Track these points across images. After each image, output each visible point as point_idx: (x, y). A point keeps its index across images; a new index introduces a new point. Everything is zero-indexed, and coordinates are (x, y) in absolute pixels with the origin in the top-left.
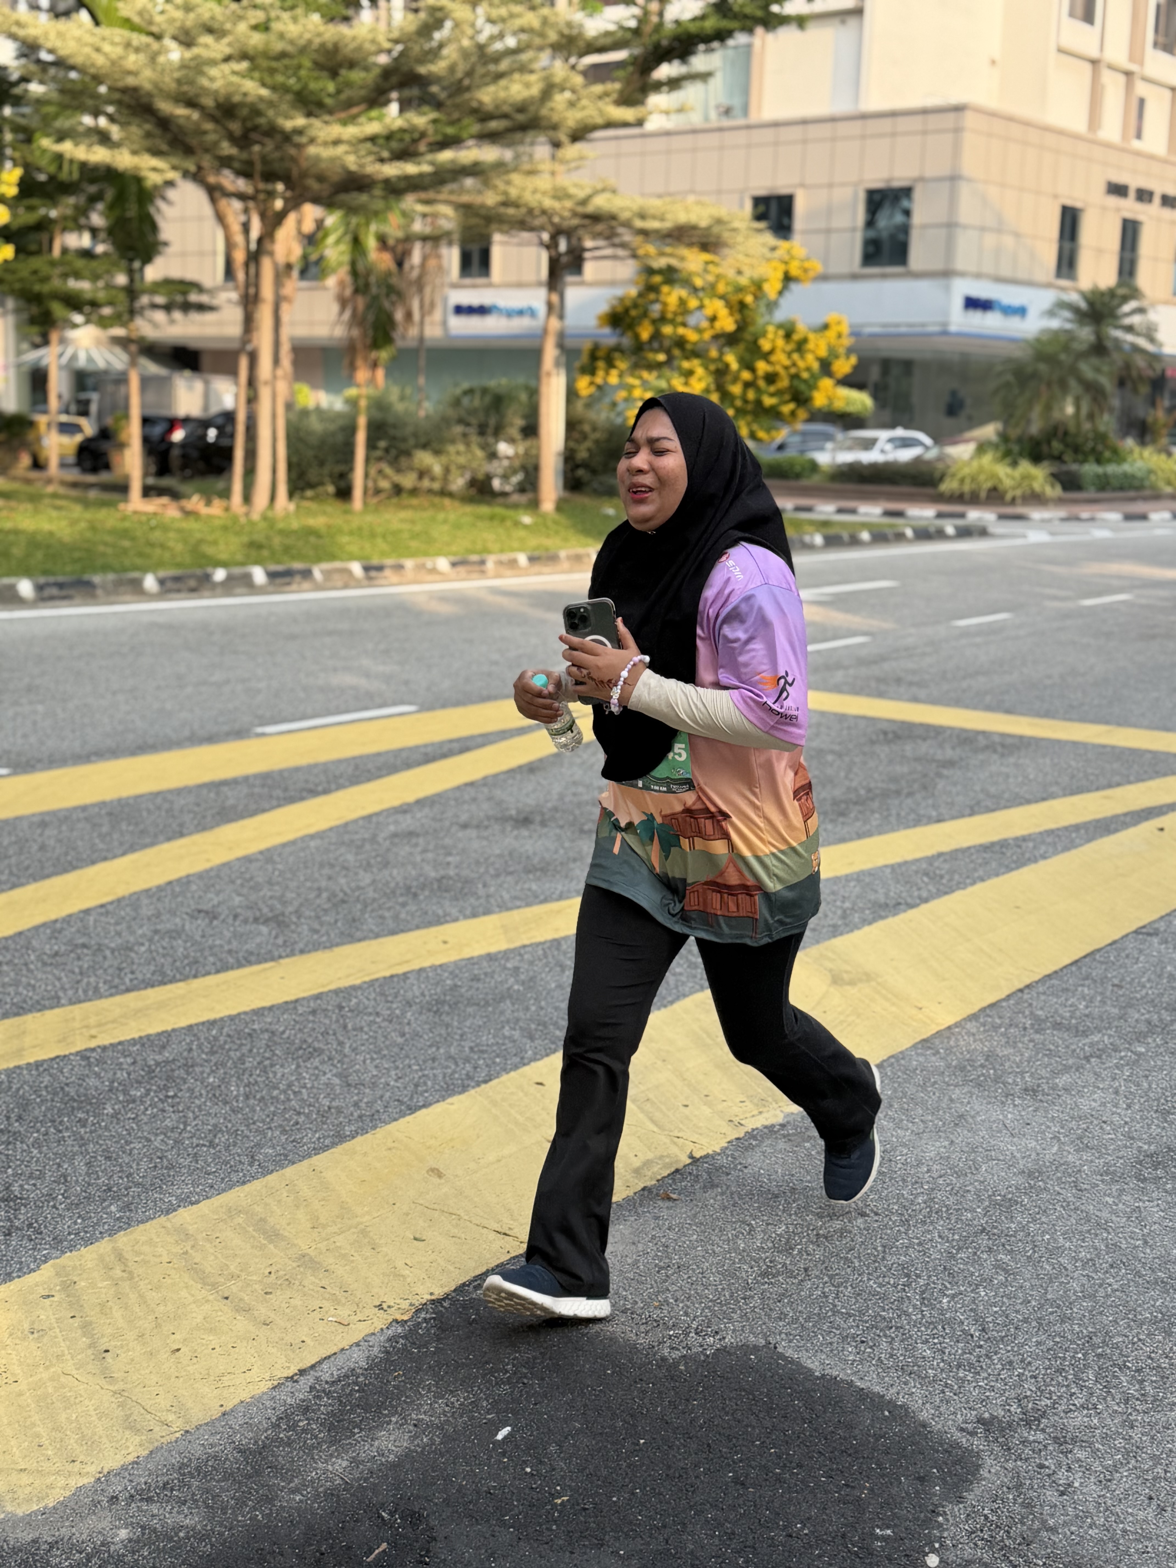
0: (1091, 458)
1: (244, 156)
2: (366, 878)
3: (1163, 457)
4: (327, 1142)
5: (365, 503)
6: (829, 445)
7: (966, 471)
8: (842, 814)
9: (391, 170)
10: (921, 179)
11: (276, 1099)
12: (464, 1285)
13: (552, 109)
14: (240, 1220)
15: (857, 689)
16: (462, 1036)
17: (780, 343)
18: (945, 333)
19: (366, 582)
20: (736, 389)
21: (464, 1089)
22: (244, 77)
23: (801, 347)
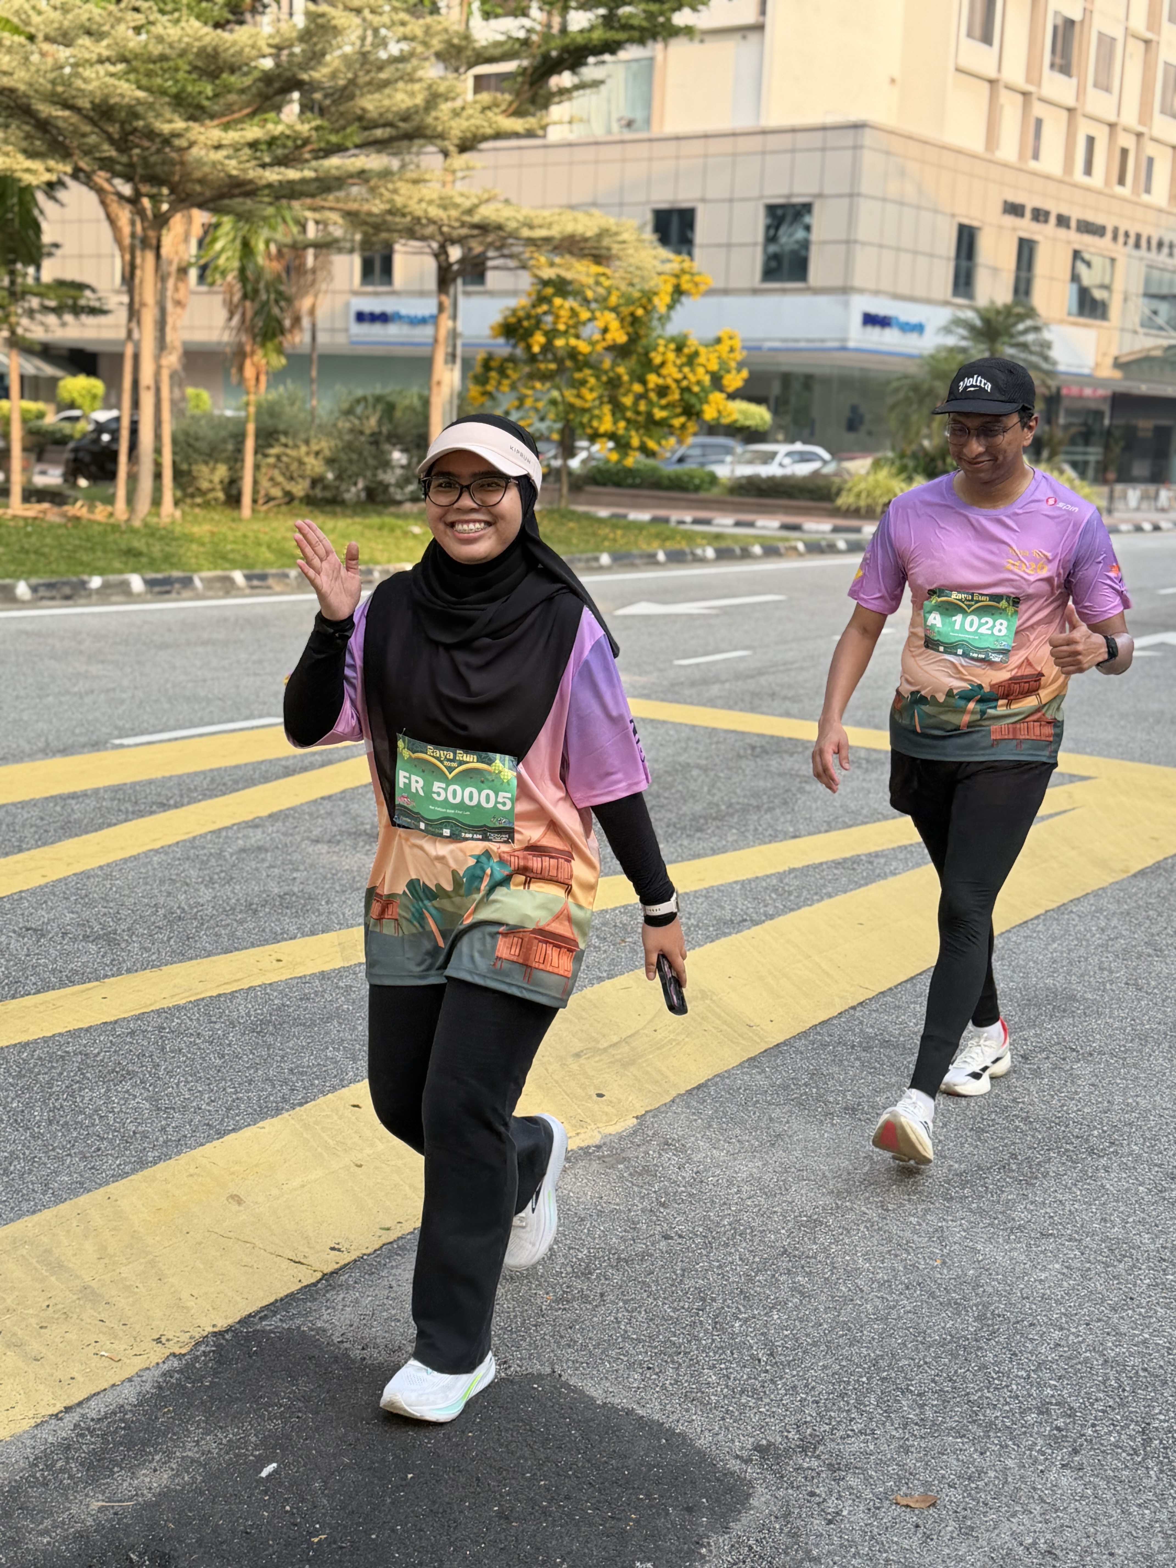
1: (124, 159)
2: (206, 894)
4: (128, 1168)
5: (254, 511)
6: (729, 459)
8: (700, 830)
9: (273, 175)
10: (820, 196)
11: (81, 1123)
12: (250, 1316)
13: (437, 119)
14: (25, 1252)
15: (730, 703)
16: (283, 1057)
17: (671, 356)
18: (844, 349)
19: (248, 591)
20: (628, 401)
21: (278, 1111)
22: (119, 79)
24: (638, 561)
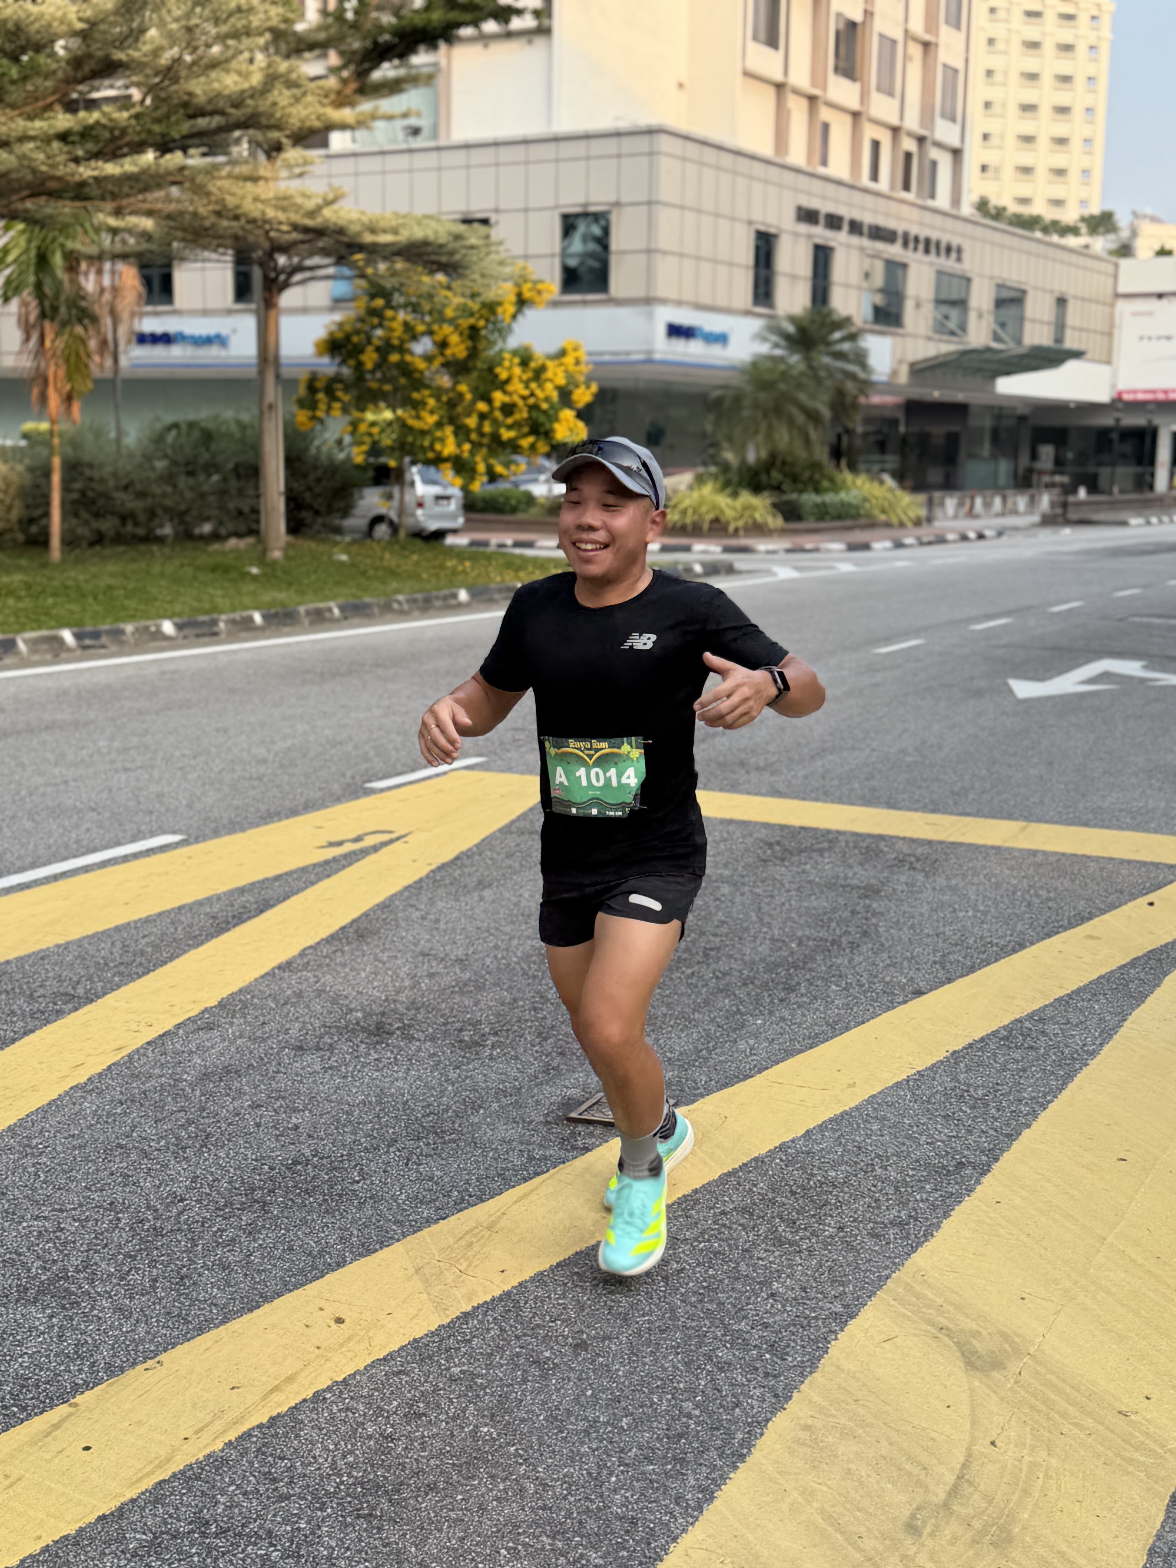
0: (810, 488)
3: (876, 484)
5: (62, 552)
7: (688, 502)
9: (88, 171)
10: (617, 204)
13: (273, 105)
17: (517, 371)
18: (650, 361)
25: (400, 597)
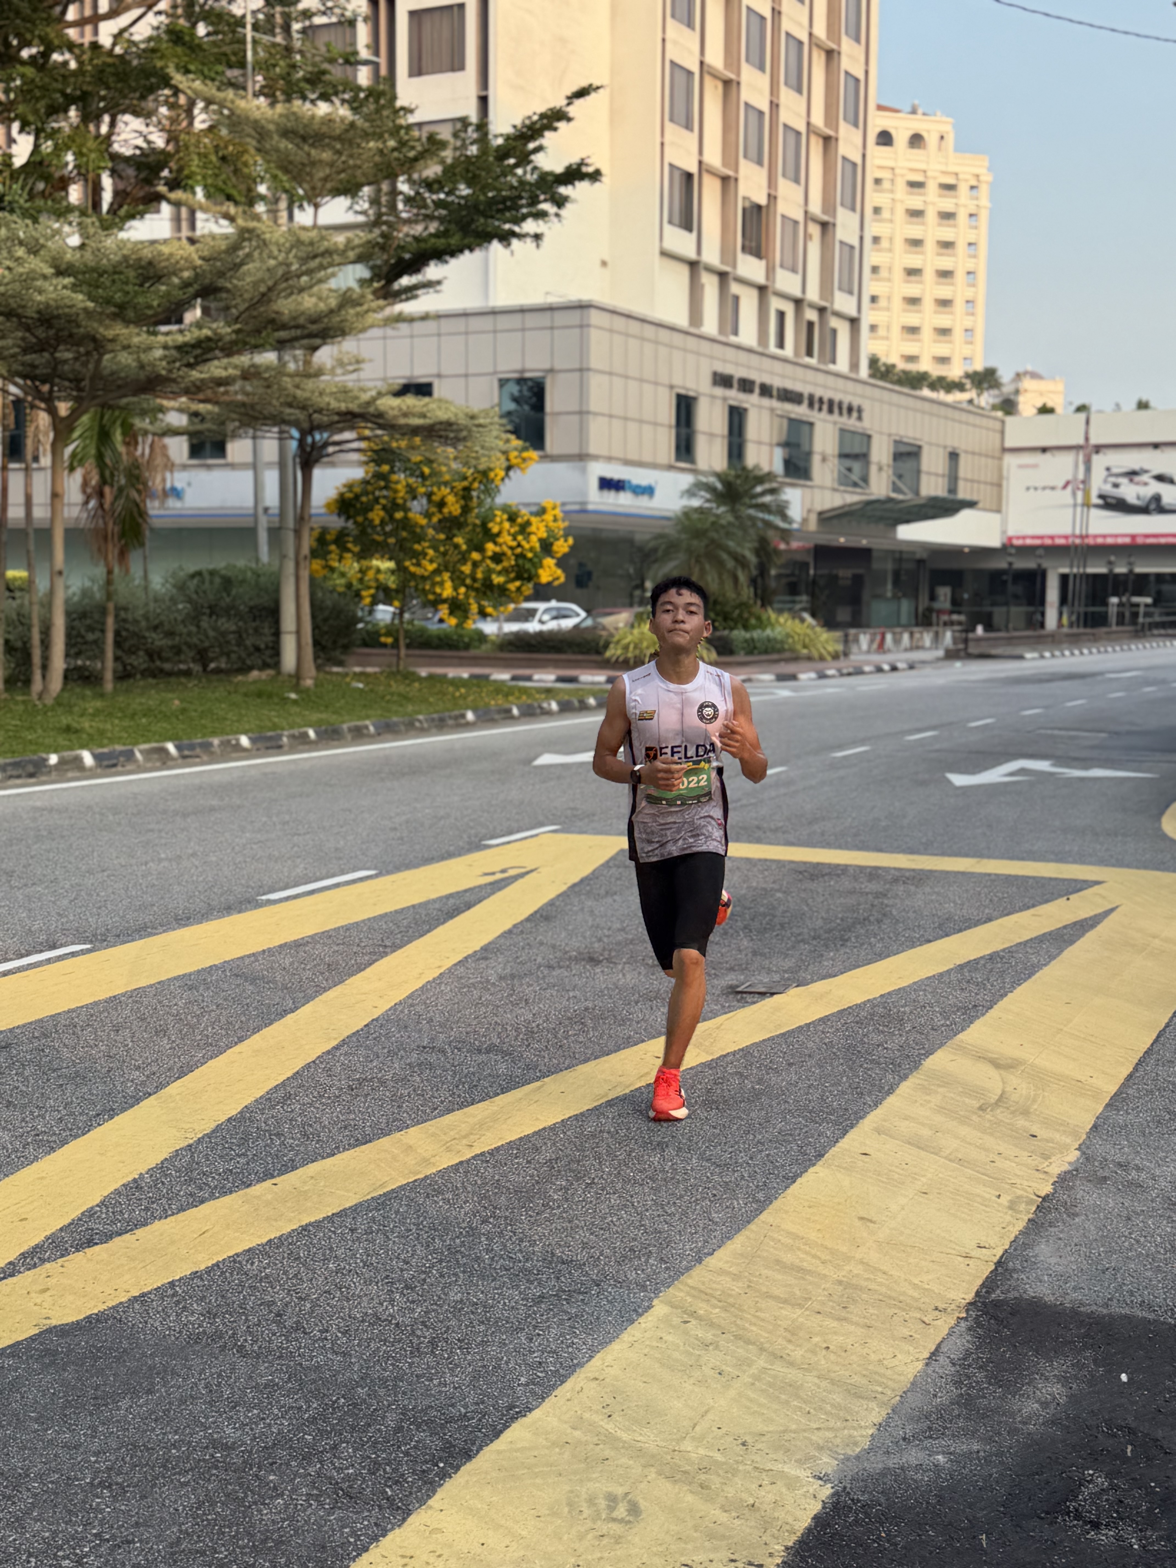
0: (740, 625)
3: (797, 621)
4: (755, 1206)
7: (629, 638)
8: (844, 940)
10: (551, 371)
12: (978, 1292)
14: (762, 1263)
16: (760, 1125)
17: (507, 525)
18: (585, 511)
19: (180, 761)
20: (467, 569)
21: (811, 1162)
22: (73, 291)
23: (524, 529)
24: (497, 717)
25: (421, 717)
